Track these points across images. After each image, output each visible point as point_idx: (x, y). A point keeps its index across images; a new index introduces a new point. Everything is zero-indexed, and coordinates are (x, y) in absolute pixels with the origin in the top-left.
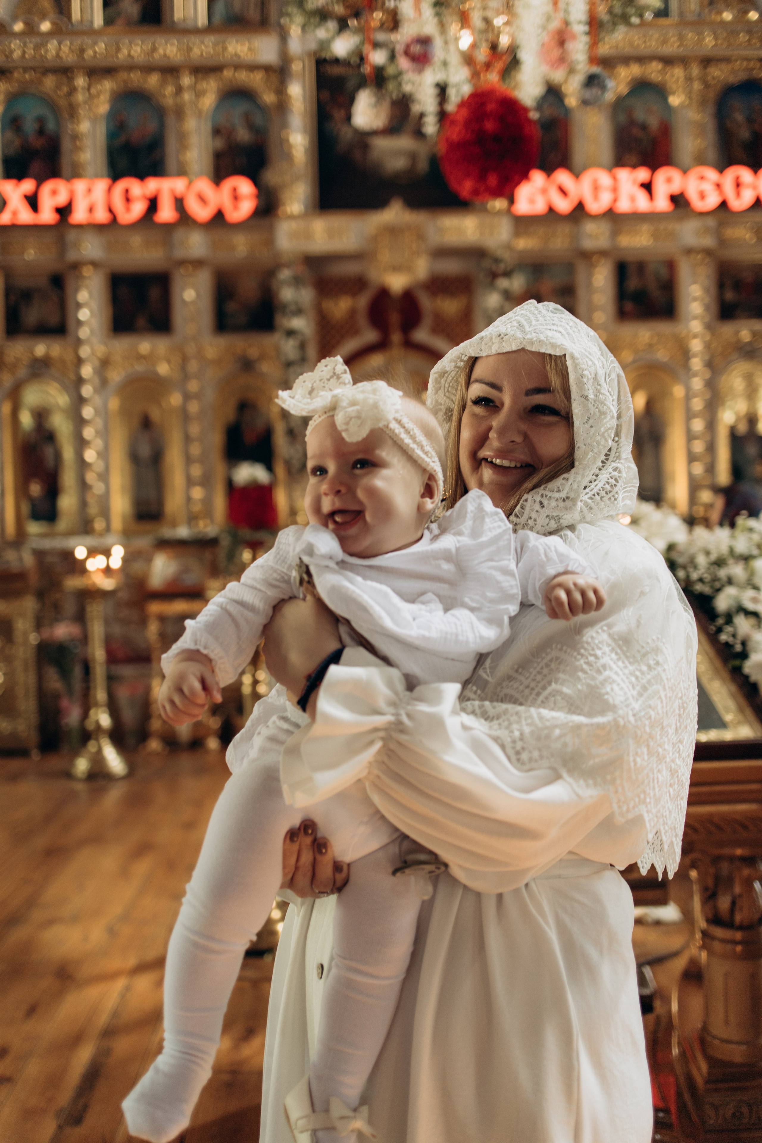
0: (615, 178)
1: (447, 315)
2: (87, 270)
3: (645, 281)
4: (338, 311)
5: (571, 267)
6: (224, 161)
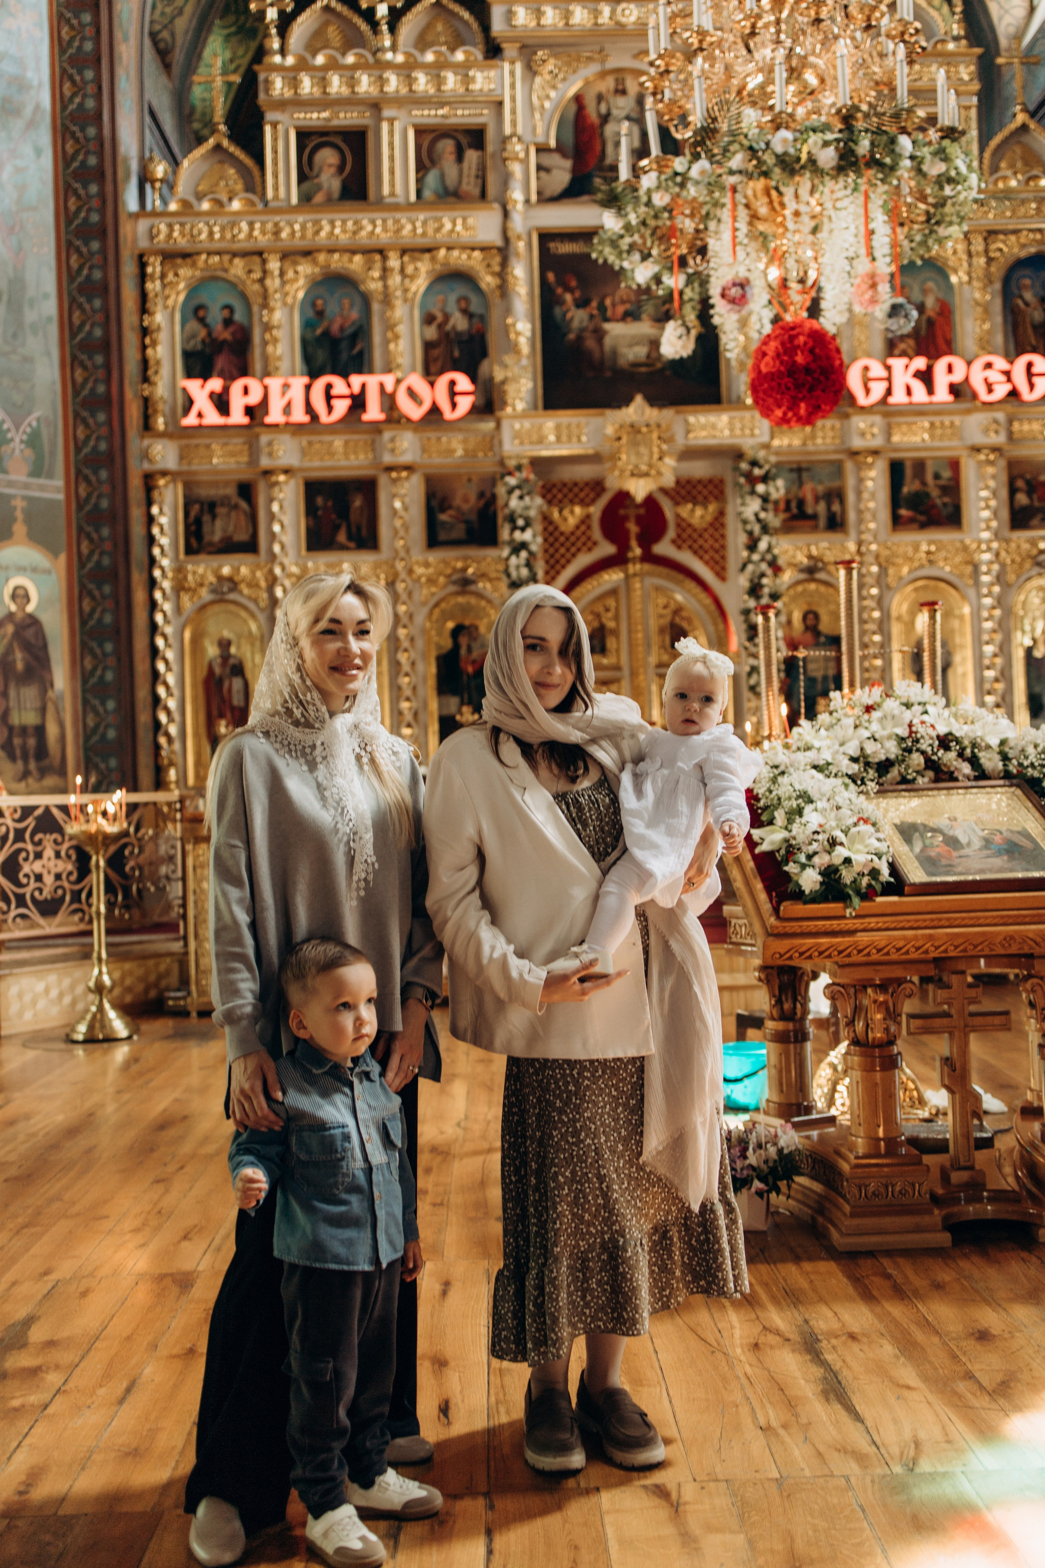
0: (888, 368)
1: (690, 525)
2: (282, 478)
3: (924, 483)
4: (572, 521)
5: (838, 468)
6: (436, 352)
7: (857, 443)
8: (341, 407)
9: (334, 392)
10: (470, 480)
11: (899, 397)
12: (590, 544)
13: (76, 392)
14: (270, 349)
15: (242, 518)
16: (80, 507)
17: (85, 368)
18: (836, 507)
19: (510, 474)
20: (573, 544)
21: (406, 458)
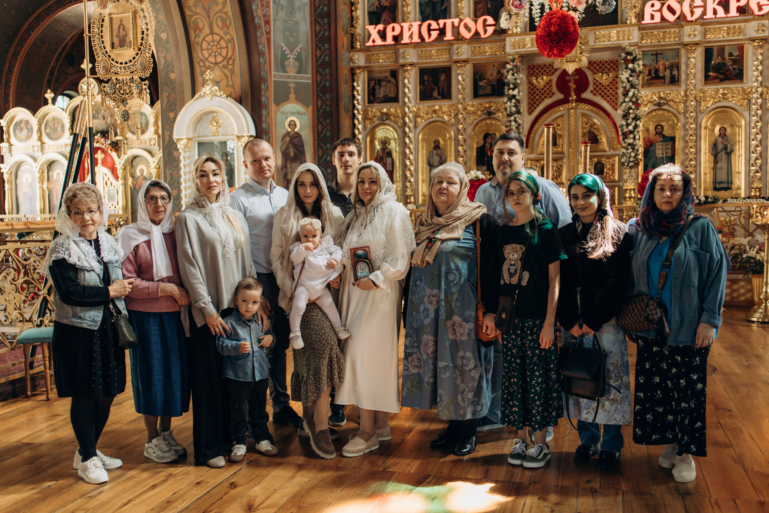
0: (704, 1)
1: (600, 83)
2: (409, 68)
3: (724, 59)
4: (542, 83)
5: (677, 54)
6: (480, 6)
7: (686, 40)
8: (435, 34)
9: (432, 28)
10: (494, 66)
11: (710, 15)
12: (551, 94)
13: (317, 36)
14: (405, 9)
15: (393, 87)
16: (318, 86)
17: (320, 25)
18: (675, 72)
19: (508, 63)
20: (543, 94)
21: (464, 57)
